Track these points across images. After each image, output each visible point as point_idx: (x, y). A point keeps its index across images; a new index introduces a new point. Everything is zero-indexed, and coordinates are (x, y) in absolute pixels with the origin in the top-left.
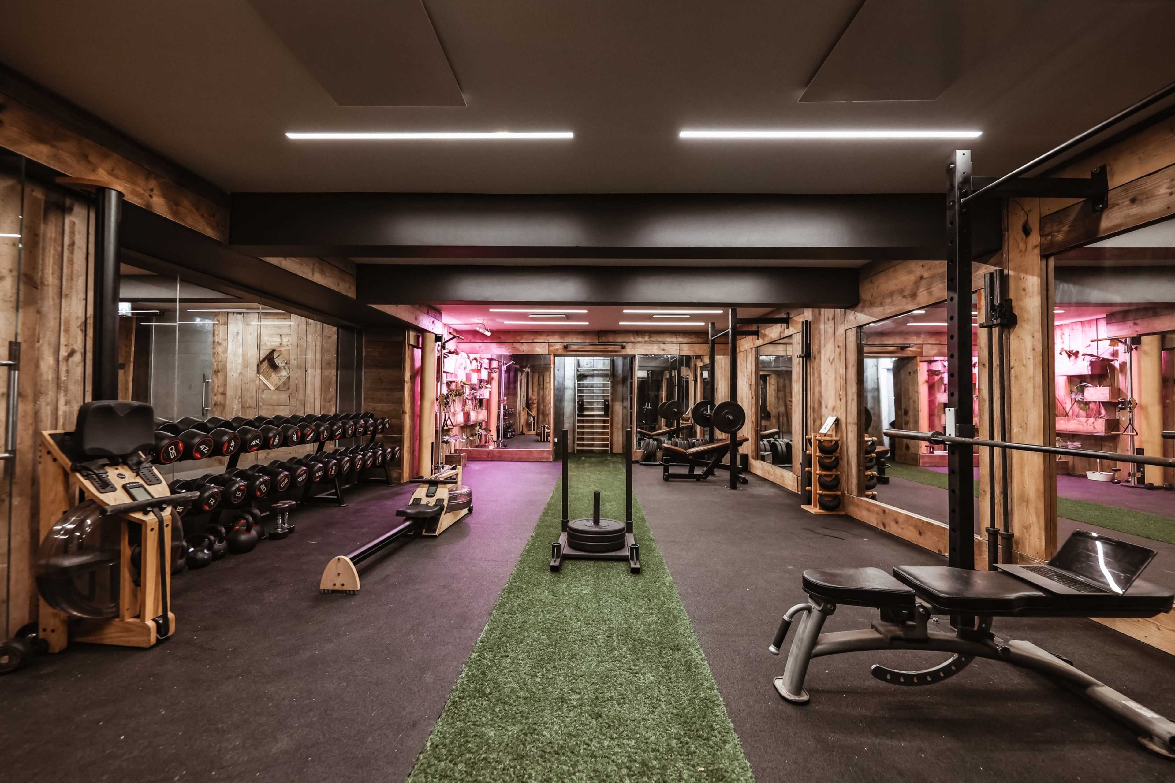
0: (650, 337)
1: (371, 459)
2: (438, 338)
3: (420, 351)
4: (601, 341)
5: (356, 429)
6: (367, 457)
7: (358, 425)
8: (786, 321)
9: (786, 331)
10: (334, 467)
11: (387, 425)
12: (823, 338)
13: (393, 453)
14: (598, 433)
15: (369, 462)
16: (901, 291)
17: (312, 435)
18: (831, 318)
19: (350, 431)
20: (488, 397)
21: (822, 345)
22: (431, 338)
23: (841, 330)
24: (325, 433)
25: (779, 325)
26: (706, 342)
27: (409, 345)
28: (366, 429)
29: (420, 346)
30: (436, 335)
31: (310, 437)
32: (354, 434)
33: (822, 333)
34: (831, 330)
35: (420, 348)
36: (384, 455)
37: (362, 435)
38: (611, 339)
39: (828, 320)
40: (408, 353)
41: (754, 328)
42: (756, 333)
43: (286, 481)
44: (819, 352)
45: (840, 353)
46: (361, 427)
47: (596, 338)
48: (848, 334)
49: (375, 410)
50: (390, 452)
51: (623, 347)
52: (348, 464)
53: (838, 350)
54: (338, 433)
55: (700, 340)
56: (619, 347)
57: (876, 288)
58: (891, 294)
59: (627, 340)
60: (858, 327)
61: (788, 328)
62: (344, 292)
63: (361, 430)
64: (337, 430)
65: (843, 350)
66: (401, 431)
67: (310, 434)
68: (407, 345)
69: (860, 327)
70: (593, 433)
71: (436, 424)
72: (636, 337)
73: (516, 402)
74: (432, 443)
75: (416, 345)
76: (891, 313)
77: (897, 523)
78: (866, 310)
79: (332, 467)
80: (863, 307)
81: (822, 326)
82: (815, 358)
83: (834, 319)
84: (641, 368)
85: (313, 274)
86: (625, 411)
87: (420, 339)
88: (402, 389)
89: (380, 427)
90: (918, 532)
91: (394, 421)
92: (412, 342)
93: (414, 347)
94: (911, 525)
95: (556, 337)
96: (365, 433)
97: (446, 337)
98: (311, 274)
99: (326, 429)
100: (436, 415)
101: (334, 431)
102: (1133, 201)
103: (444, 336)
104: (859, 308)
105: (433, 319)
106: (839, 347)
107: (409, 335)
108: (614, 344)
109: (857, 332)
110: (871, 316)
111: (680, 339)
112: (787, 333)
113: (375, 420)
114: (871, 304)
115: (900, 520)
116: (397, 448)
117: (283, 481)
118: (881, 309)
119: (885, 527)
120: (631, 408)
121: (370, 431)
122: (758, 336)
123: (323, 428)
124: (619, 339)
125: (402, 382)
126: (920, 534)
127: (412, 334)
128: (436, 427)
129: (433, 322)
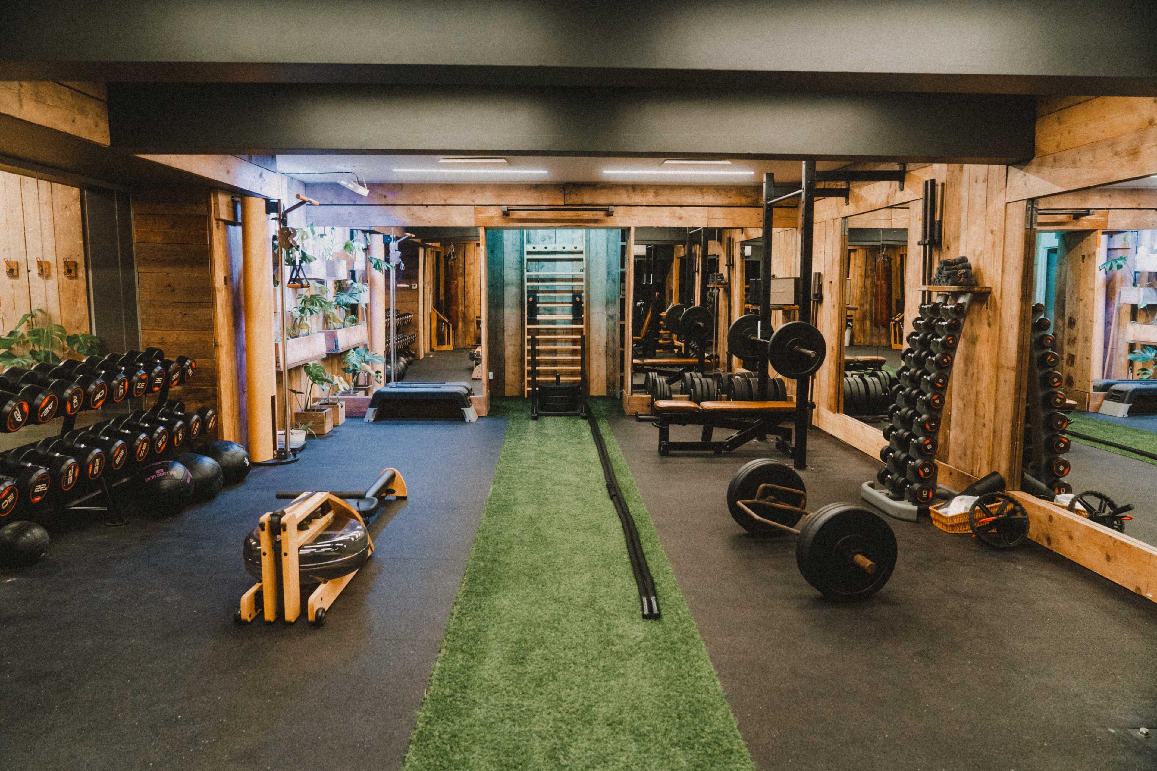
0: (657, 194)
1: (164, 437)
2: (272, 206)
3: (239, 229)
4: (569, 202)
5: (131, 385)
6: (156, 435)
7: (135, 378)
8: (900, 177)
9: (899, 194)
10: (98, 460)
11: (190, 372)
12: (964, 215)
13: (203, 422)
14: (565, 363)
15: (160, 443)
16: (1112, 144)
17: (50, 407)
18: (981, 178)
19: (121, 391)
20: (368, 302)
21: (963, 227)
22: (257, 207)
23: (999, 203)
24: (75, 401)
25: (885, 184)
26: (755, 205)
27: (218, 220)
28: (150, 383)
29: (240, 221)
30: (267, 200)
31: (47, 411)
32: (129, 394)
33: (964, 204)
34: (979, 201)
35: (240, 224)
36: (187, 428)
37: (145, 393)
38: (587, 198)
39: (976, 181)
40: (217, 236)
41: (841, 185)
42: (845, 193)
43: (11, 498)
44: (957, 238)
45: (994, 244)
46: (140, 380)
47: (560, 196)
48: (1009, 211)
49: (162, 343)
50: (197, 420)
51: (609, 214)
52: (122, 452)
53: (990, 238)
54: (98, 397)
55: (744, 201)
56: (602, 213)
57: (1066, 135)
58: (1093, 146)
59: (616, 200)
60: (1029, 200)
61: (902, 189)
62: (84, 135)
63: (141, 386)
64: (96, 393)
65: (999, 236)
66: (214, 379)
67: (46, 406)
68: (214, 222)
69: (1032, 201)
70: (555, 363)
71: (277, 362)
72: (632, 195)
73: (418, 302)
74: (273, 398)
75: (231, 219)
76: (1090, 180)
77: (1071, 538)
78: (1046, 170)
79: (93, 461)
80: (1041, 165)
81: (964, 192)
82: (948, 248)
83: (986, 180)
84: (638, 242)
85: (21, 106)
86: (611, 322)
87: (239, 207)
88: (212, 304)
89: (175, 376)
90: (1105, 556)
91: (200, 361)
92: (224, 214)
93: (227, 223)
94: (1095, 544)
95: (488, 194)
96: (149, 389)
97: (286, 204)
98: (16, 106)
99: (76, 393)
100: (277, 345)
101: (90, 393)
103: (282, 202)
104: (1033, 167)
105: (260, 170)
106: (992, 232)
107: (217, 203)
108: (593, 207)
109: (1027, 210)
110: (1054, 181)
111: (710, 199)
112: (900, 197)
113: (166, 364)
114: (1055, 160)
115: (1077, 534)
116: (210, 412)
117: (6, 498)
118: (1072, 171)
119: (1049, 543)
120: (622, 317)
121: (158, 385)
122: (847, 198)
123: (69, 391)
124: (602, 199)
125: (210, 291)
126: (1108, 558)
127: (223, 200)
128: (277, 367)
129: (261, 175)
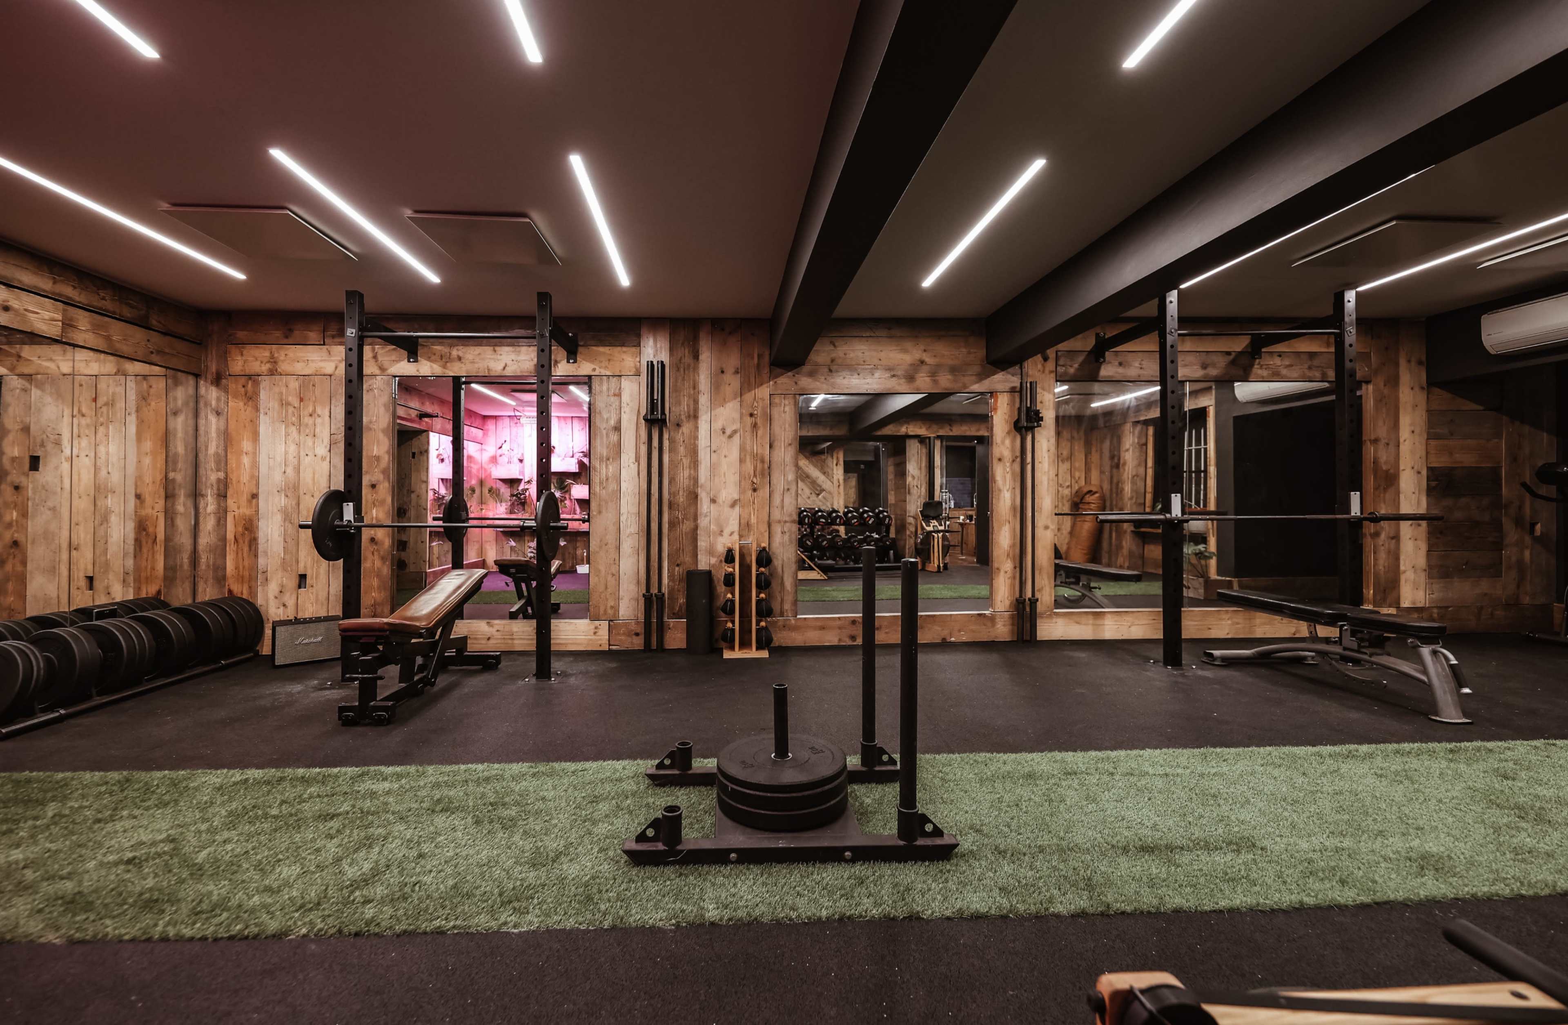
18: (730, 370)
39: (723, 372)
45: (754, 424)
48: (775, 400)
53: (748, 419)
65: (762, 420)
83: (737, 372)
102: (1120, 364)
106: (751, 415)
114: (831, 371)
